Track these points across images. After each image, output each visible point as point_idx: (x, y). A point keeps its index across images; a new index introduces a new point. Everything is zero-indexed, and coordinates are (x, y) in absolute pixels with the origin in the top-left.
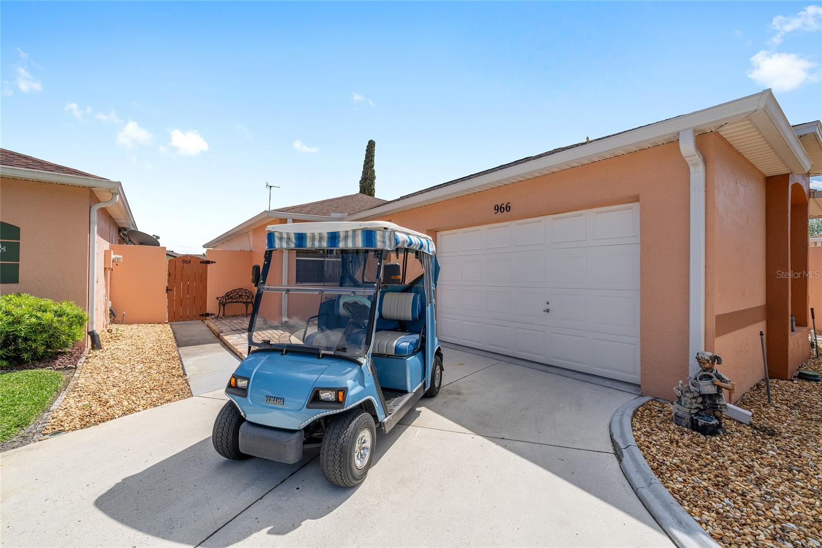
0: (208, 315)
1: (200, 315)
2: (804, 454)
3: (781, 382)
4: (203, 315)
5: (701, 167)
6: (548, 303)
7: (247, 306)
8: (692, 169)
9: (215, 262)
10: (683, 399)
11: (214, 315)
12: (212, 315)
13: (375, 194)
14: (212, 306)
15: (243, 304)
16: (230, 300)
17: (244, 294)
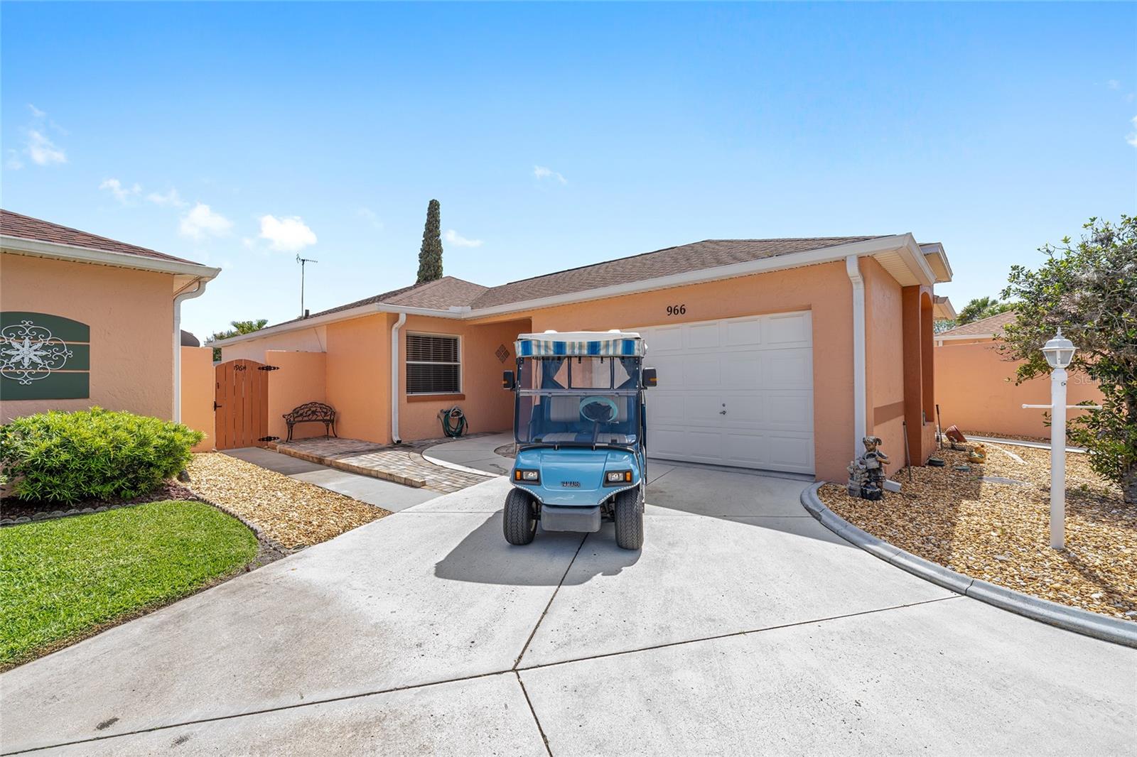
0: (269, 439)
1: (260, 440)
2: (936, 505)
3: (917, 468)
4: (263, 440)
5: (862, 285)
6: (724, 405)
7: (328, 426)
8: (854, 286)
9: (278, 368)
10: (855, 475)
11: (278, 438)
12: (275, 438)
14: (275, 426)
15: (321, 423)
16: (300, 419)
17: (319, 409)
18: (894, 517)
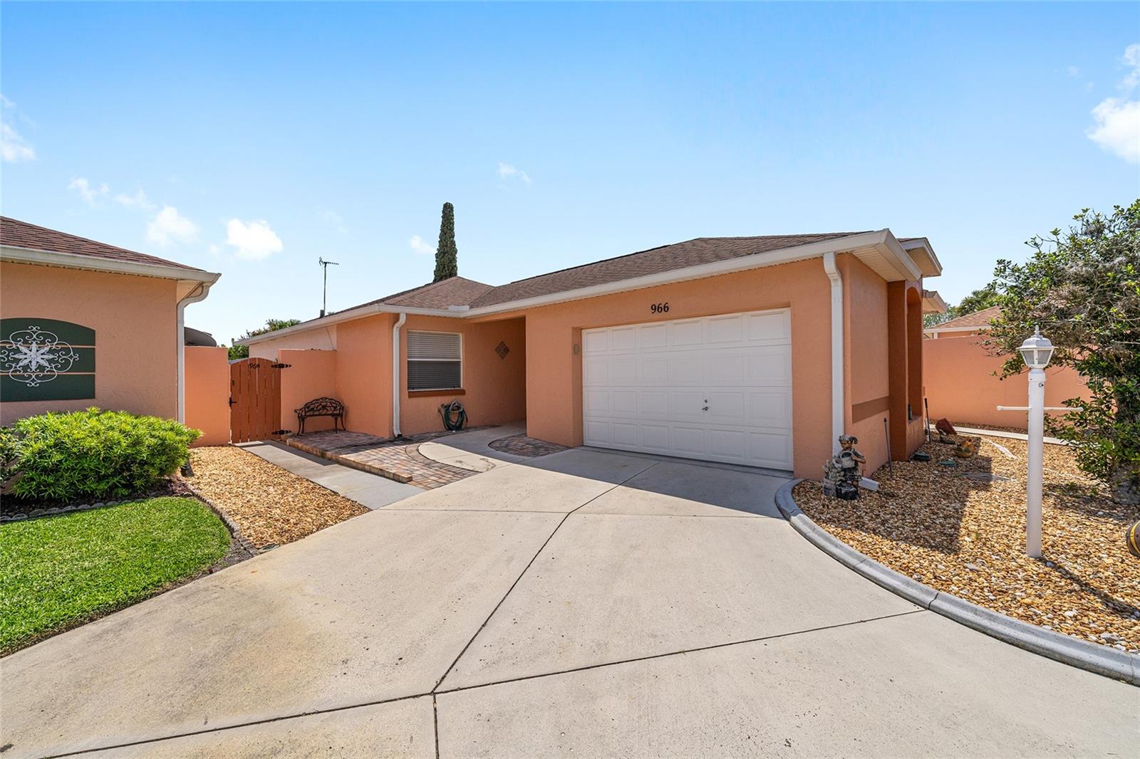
0: (282, 432)
1: (273, 433)
3: (901, 463)
4: (276, 433)
5: (840, 283)
6: (706, 401)
7: (336, 420)
8: (833, 284)
9: (290, 366)
10: (830, 474)
11: (290, 432)
12: (287, 432)
13: (458, 272)
14: (288, 420)
15: (330, 417)
16: (311, 413)
17: (329, 404)
18: (866, 519)
